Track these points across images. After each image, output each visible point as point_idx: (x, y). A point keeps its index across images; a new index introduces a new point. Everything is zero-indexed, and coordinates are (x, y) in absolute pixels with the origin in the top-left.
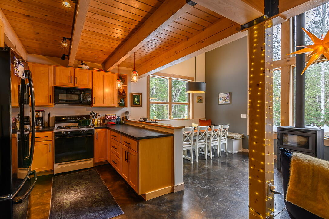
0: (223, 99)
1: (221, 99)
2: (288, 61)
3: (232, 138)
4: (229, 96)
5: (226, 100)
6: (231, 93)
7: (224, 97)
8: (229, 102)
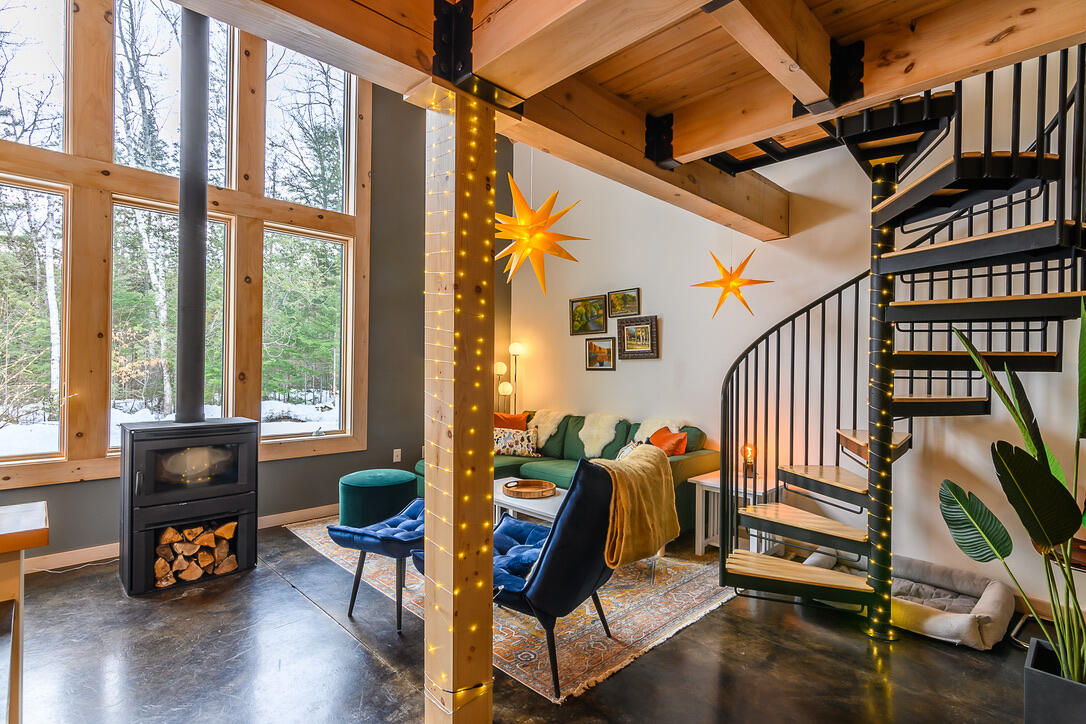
2: (106, 173)
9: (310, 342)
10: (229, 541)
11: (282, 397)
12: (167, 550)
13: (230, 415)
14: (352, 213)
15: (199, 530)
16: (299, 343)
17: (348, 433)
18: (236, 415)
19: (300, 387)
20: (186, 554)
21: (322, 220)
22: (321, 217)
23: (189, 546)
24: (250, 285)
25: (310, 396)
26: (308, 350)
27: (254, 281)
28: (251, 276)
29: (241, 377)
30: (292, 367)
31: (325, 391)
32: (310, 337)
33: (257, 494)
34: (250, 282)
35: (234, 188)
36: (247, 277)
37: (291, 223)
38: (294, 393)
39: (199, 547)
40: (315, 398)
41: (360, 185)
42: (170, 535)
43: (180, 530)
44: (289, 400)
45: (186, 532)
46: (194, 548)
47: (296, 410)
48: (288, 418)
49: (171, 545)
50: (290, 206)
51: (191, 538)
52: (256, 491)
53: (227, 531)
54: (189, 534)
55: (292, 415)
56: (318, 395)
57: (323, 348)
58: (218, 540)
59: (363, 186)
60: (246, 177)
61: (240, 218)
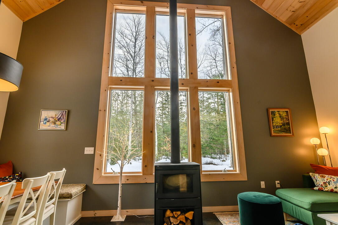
0: (52, 120)
1: (46, 119)
2: (153, 81)
3: (69, 198)
4: (65, 117)
5: (58, 123)
6: (69, 112)
7: (54, 116)
8: (63, 127)
9: (217, 138)
10: (191, 220)
11: (210, 156)
12: (168, 220)
13: (191, 161)
14: (230, 79)
15: (179, 213)
16: (213, 139)
17: (238, 172)
18: (193, 161)
19: (215, 154)
20: (174, 223)
21: (218, 83)
22: (218, 82)
23: (175, 220)
24: (195, 111)
25: (218, 156)
26: (217, 141)
27: (196, 109)
28: (195, 108)
29: (194, 146)
30: (212, 147)
31: (223, 155)
32: (216, 137)
33: (201, 199)
34: (195, 110)
35: (188, 78)
36: (194, 108)
37: (208, 86)
38: (213, 156)
39: (179, 221)
40: (220, 157)
41: (232, 68)
42: (168, 213)
43: (172, 212)
44: (212, 158)
45: (174, 213)
46: (177, 221)
47: (215, 161)
48: (212, 164)
49: (169, 217)
50: (207, 80)
51: (176, 216)
52: (201, 198)
53: (190, 215)
54: (175, 214)
55: (213, 163)
56: (221, 156)
57: (221, 140)
58: (187, 219)
59: (233, 68)
60: (192, 73)
61: (190, 88)
